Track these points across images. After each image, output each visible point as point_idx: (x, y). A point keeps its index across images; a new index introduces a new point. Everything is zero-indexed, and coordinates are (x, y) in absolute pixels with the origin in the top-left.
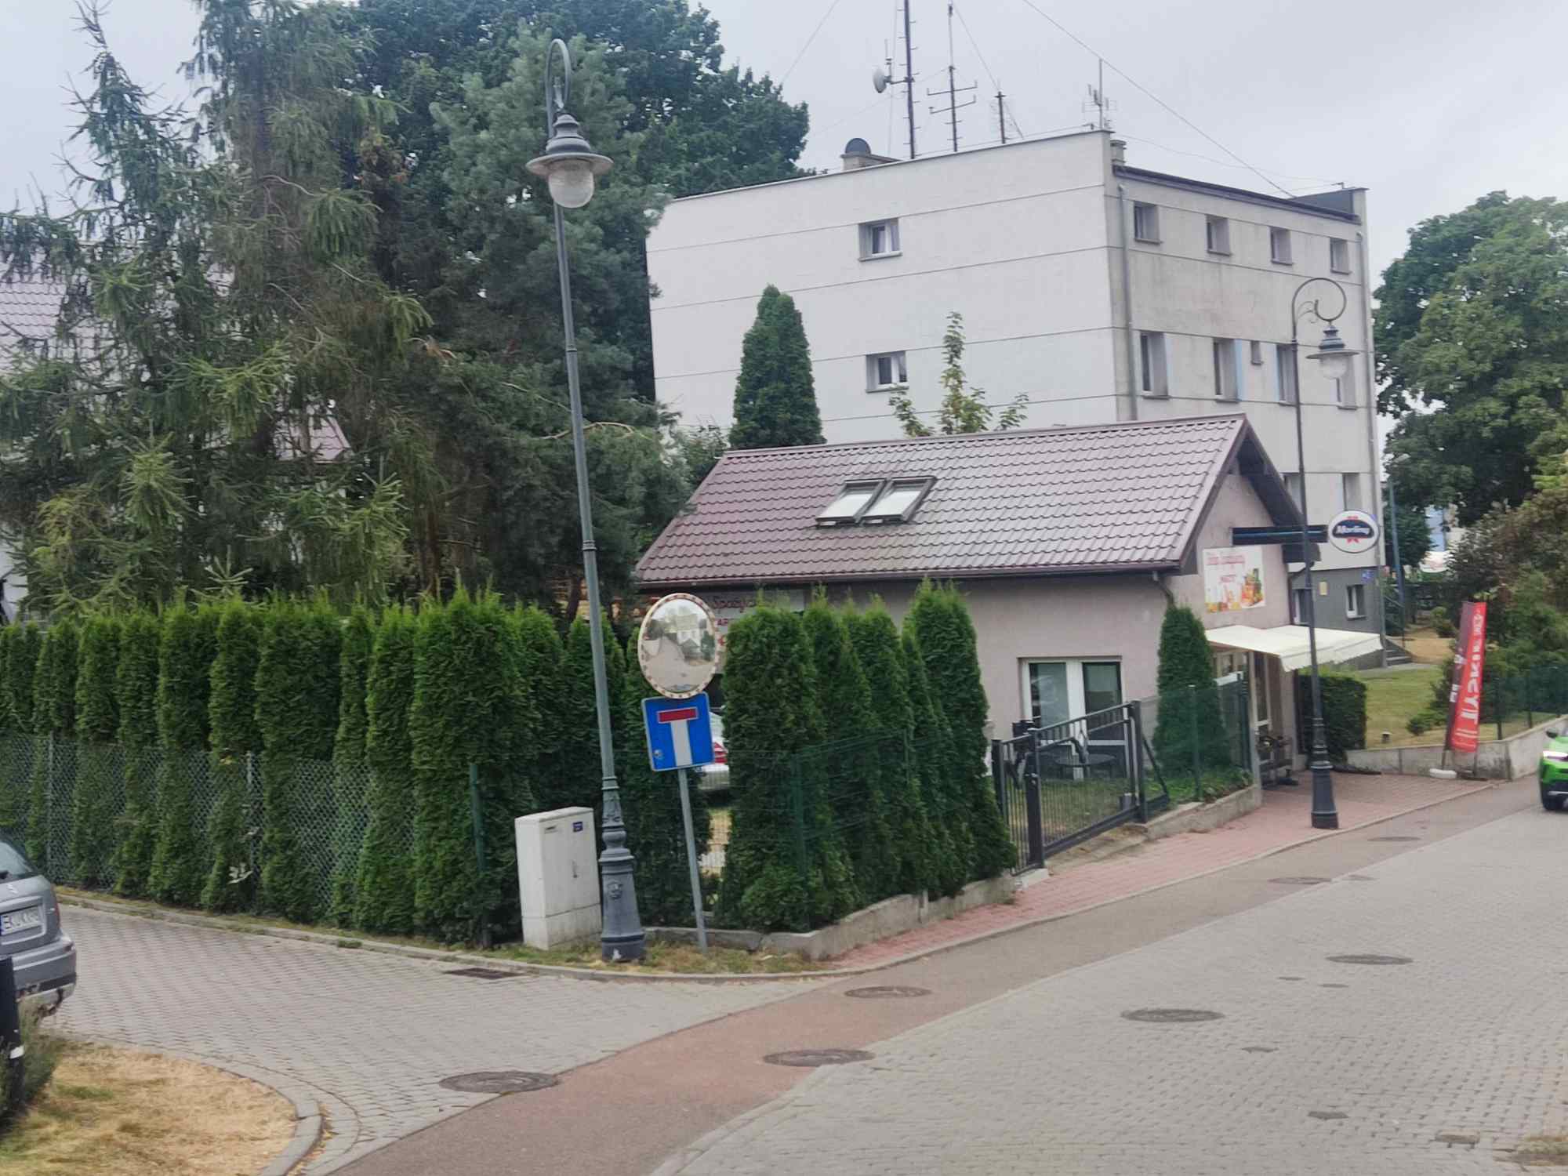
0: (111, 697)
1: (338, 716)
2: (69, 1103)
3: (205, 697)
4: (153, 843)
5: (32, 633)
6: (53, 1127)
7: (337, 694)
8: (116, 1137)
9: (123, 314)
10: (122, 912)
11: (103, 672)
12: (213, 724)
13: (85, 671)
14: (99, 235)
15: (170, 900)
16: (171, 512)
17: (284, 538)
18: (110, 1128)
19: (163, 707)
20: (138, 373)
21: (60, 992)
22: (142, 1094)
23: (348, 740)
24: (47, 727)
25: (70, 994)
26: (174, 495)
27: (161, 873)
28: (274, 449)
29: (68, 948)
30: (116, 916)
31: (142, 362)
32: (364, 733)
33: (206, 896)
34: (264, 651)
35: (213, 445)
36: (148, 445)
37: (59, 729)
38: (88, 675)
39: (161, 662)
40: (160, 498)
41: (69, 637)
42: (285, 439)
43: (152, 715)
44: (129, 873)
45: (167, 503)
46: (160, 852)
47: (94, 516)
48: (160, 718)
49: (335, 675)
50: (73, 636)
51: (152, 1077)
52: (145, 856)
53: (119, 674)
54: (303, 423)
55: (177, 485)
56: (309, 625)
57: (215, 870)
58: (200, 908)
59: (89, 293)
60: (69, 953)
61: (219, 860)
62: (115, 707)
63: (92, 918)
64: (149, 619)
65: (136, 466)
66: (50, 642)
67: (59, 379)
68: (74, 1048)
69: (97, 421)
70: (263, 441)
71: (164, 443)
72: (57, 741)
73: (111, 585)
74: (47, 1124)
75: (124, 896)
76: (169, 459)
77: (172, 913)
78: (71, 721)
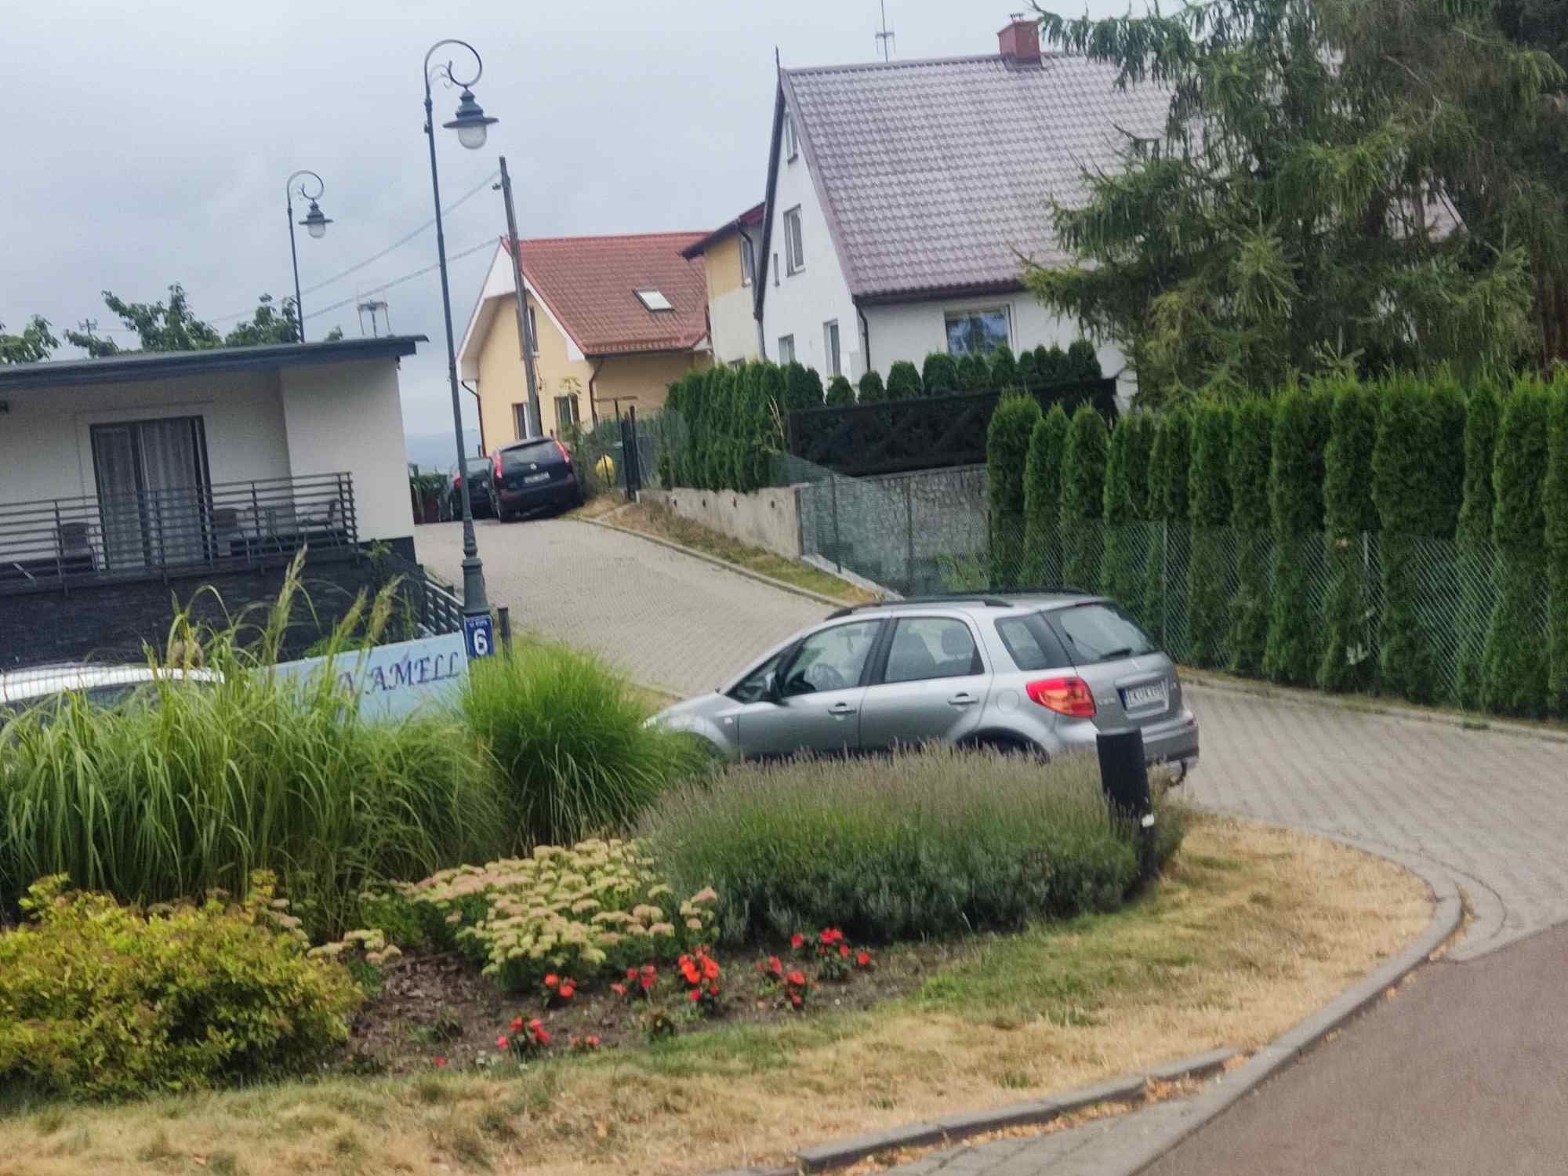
0: (1223, 482)
1: (1460, 492)
2: (1198, 871)
3: (1319, 480)
4: (1267, 624)
5: (1146, 424)
6: (1184, 894)
7: (1460, 471)
8: (1248, 907)
9: (1233, 104)
10: (1236, 690)
11: (1216, 458)
12: (1328, 505)
13: (1198, 458)
14: (1208, 30)
15: (1284, 680)
16: (1280, 297)
17: (1398, 317)
18: (1239, 897)
19: (1276, 491)
20: (1246, 164)
21: (1184, 766)
22: (1269, 867)
23: (1472, 517)
24: (1161, 512)
25: (1193, 765)
26: (1283, 282)
27: (1274, 654)
28: (1386, 228)
29: (1191, 723)
30: (1232, 695)
31: (1249, 152)
32: (1490, 511)
33: (1322, 676)
34: (1381, 430)
35: (1323, 229)
36: (1257, 233)
37: (1173, 515)
38: (1200, 461)
39: (1274, 446)
40: (1269, 285)
41: (1182, 425)
42: (1397, 217)
43: (1265, 498)
44: (1243, 653)
45: (1277, 290)
46: (1274, 633)
47: (1204, 308)
48: (1273, 500)
49: (1458, 452)
50: (1186, 423)
51: (1278, 850)
52: (1259, 636)
53: (1231, 459)
54: (1416, 197)
55: (1286, 270)
56: (1429, 401)
57: (1330, 651)
58: (1316, 687)
59: (1199, 88)
60: (1190, 728)
61: (1335, 640)
62: (1228, 492)
63: (1209, 697)
64: (1261, 404)
65: (1244, 255)
66: (1163, 432)
67: (1168, 176)
68: (1199, 819)
69: (1207, 216)
70: (1374, 219)
71: (1273, 229)
72: (1170, 526)
73: (1222, 374)
74: (1179, 890)
75: (1238, 675)
76: (1277, 246)
77: (1288, 692)
78: (1186, 506)
